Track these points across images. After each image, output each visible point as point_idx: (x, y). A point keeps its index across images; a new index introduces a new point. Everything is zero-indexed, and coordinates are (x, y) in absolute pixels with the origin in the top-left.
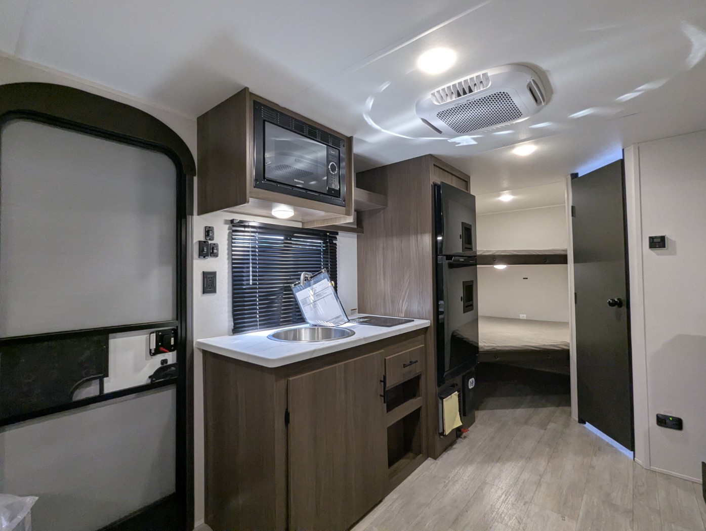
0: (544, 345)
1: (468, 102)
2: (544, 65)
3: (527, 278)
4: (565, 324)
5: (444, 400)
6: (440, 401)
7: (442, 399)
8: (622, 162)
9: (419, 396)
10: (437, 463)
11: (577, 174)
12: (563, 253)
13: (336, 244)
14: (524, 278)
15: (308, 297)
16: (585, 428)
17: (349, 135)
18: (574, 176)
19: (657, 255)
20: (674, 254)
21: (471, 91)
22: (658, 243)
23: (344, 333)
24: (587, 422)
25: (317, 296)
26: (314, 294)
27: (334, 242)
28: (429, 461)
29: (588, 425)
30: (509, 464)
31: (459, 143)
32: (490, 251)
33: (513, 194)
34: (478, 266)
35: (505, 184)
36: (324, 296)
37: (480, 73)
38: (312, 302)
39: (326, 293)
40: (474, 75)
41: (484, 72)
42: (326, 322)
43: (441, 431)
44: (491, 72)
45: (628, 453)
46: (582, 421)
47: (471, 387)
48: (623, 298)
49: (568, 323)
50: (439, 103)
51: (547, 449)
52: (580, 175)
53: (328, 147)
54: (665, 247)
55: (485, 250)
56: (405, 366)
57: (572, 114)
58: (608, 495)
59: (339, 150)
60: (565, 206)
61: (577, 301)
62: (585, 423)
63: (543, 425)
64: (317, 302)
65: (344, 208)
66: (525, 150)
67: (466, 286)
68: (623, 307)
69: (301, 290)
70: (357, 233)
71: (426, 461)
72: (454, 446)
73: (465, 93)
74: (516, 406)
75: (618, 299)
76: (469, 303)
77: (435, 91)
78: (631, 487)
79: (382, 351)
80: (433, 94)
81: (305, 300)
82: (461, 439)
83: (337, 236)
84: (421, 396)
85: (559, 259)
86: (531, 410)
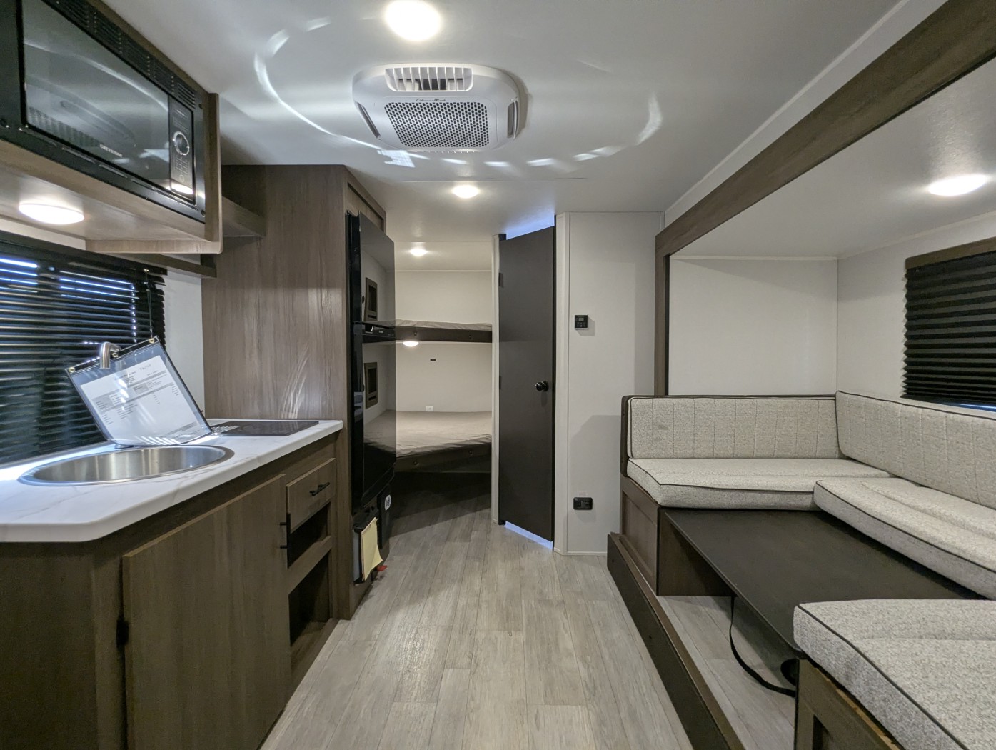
0: (467, 441)
1: (436, 102)
2: (532, 86)
3: (435, 360)
4: (488, 413)
5: (362, 532)
6: (356, 535)
7: (359, 532)
8: (553, 230)
9: (327, 535)
10: (353, 624)
11: (505, 235)
12: (487, 329)
13: (161, 292)
14: (431, 360)
15: (113, 393)
16: (505, 528)
17: (211, 89)
18: (503, 237)
19: (581, 335)
20: (593, 334)
21: (443, 87)
22: (581, 322)
23: (207, 456)
24: (507, 522)
25: (136, 389)
26: (128, 387)
27: (158, 287)
28: (341, 626)
29: (508, 525)
30: (442, 594)
31: (390, 159)
32: (409, 322)
33: (427, 248)
34: (397, 342)
35: (418, 232)
36: (154, 389)
37: (462, 66)
38: (123, 401)
39: (158, 384)
40: (453, 66)
41: (467, 66)
42: (161, 437)
43: (356, 577)
44: (476, 71)
45: (547, 544)
46: (502, 522)
47: (387, 508)
48: (550, 380)
49: (491, 412)
50: (396, 88)
51: (477, 564)
52: (507, 239)
53: (171, 98)
54: (586, 327)
55: (403, 319)
56: (313, 494)
57: (532, 160)
58: (541, 593)
59: (192, 112)
60: (491, 272)
61: (502, 386)
62: (504, 524)
63: (466, 537)
64: (138, 401)
65: (203, 225)
66: (466, 192)
67: (369, 370)
68: (549, 391)
69: (95, 378)
70: (202, 274)
71: (337, 626)
72: (371, 593)
73: (435, 87)
74: (433, 521)
75: (545, 382)
76: (373, 394)
77: (393, 67)
78: (557, 578)
79: (281, 475)
80: (388, 71)
81: (105, 401)
82: (377, 581)
83: (164, 277)
84: (330, 535)
85: (482, 336)
86: (449, 522)
